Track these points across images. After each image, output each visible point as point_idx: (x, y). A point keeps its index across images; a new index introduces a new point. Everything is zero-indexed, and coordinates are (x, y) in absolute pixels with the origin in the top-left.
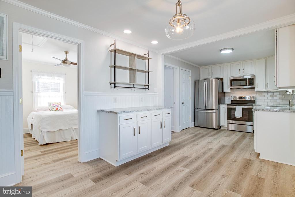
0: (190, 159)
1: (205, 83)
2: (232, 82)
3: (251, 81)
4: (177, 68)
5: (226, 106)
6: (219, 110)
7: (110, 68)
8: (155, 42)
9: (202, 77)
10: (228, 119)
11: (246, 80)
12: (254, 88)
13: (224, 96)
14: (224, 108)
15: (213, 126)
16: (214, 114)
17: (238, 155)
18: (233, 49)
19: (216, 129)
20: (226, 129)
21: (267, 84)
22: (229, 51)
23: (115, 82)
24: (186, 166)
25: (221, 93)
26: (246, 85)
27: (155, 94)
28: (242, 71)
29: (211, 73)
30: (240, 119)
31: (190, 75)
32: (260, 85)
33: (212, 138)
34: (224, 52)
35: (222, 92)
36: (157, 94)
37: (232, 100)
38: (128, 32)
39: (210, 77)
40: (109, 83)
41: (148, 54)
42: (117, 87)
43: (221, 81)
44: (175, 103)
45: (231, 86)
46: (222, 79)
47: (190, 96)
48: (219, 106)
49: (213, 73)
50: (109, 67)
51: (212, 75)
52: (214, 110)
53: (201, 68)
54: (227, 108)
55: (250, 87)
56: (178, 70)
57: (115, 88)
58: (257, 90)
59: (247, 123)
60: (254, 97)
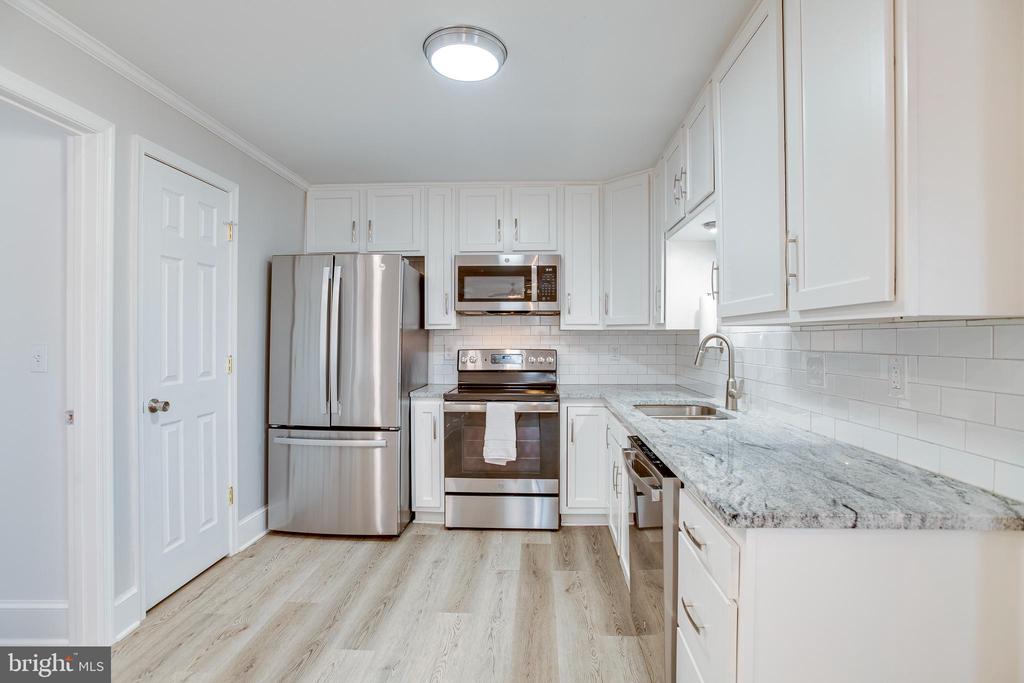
1: (327, 271)
2: (468, 280)
3: (546, 281)
5: (441, 402)
6: (405, 430)
9: (314, 244)
10: (448, 474)
11: (526, 271)
12: (558, 314)
13: (428, 351)
14: (429, 413)
15: (374, 526)
16: (378, 453)
19: (391, 538)
20: (439, 523)
21: (607, 296)
25: (412, 333)
26: (528, 298)
28: (507, 230)
29: (362, 226)
32: (580, 304)
35: (416, 327)
37: (463, 367)
39: (359, 246)
43: (413, 273)
45: (462, 298)
46: (418, 262)
47: (232, 348)
48: (406, 402)
49: (374, 227)
51: (369, 235)
52: (378, 429)
53: (313, 192)
54: (445, 413)
55: (544, 306)
56: (104, 153)
58: (568, 321)
59: (535, 486)
60: (553, 353)
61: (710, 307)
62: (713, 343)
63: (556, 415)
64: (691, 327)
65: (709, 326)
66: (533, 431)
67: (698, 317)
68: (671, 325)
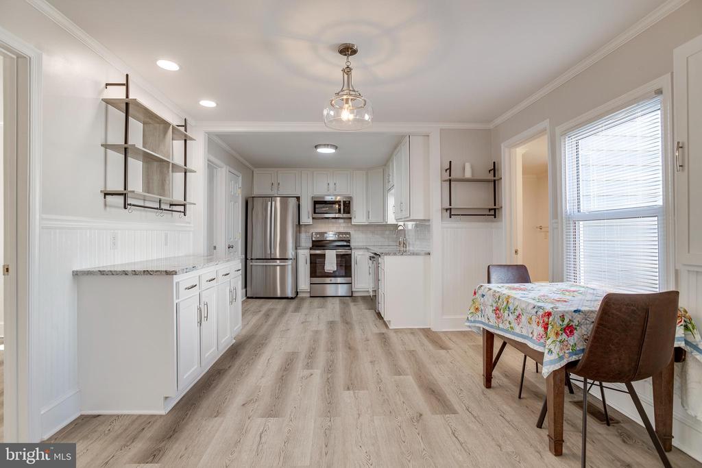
0: (302, 356)
1: (269, 203)
2: (317, 205)
3: (347, 207)
4: (220, 167)
5: (308, 250)
6: (296, 259)
7: (103, 148)
8: (208, 104)
9: (256, 192)
10: (311, 277)
11: (338, 202)
12: (351, 218)
13: (301, 233)
14: (304, 255)
17: (363, 331)
18: (336, 148)
19: (292, 298)
20: (308, 295)
21: (369, 212)
22: (329, 151)
23: (125, 192)
24: (308, 366)
26: (340, 212)
27: (188, 225)
28: (332, 185)
29: (275, 185)
30: (333, 275)
31: (240, 186)
32: (360, 215)
33: (300, 314)
34: (322, 150)
36: (192, 225)
37: (314, 239)
38: (168, 65)
39: (274, 193)
40: (101, 192)
41: (185, 126)
42: (130, 205)
43: (296, 203)
44: (215, 248)
45: (315, 213)
46: (298, 198)
47: (240, 231)
50: (102, 145)
51: (278, 188)
53: (256, 171)
54: (310, 254)
55: (345, 215)
56: (223, 173)
57: (125, 208)
58: (354, 221)
60: (349, 234)
63: (350, 255)
66: (342, 260)
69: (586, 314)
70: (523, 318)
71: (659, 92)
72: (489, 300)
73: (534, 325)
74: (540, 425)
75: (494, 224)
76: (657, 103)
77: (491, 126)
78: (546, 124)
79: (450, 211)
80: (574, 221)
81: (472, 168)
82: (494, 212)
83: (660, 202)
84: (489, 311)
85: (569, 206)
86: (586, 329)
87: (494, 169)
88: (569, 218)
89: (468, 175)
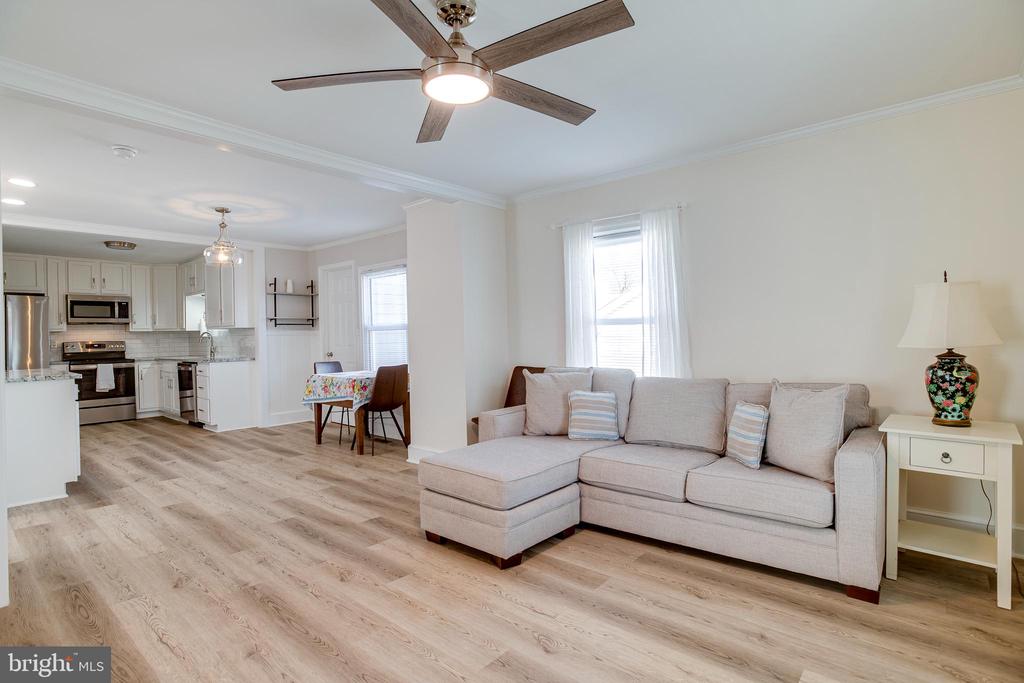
2: (76, 307)
3: (124, 310)
5: (68, 365)
11: (112, 304)
12: (128, 324)
21: (155, 317)
26: (113, 316)
28: (99, 282)
30: (110, 395)
32: (141, 319)
45: (72, 316)
49: (8, 275)
55: (120, 320)
58: (133, 328)
59: (123, 400)
60: (123, 343)
61: (204, 324)
62: (205, 335)
63: (133, 369)
64: (197, 329)
65: (204, 329)
66: (122, 377)
67: (200, 325)
68: (189, 328)
69: (372, 379)
70: (342, 387)
71: (405, 266)
72: (319, 383)
73: (347, 388)
74: (352, 449)
75: (311, 332)
76: (404, 271)
77: (310, 249)
78: (351, 262)
79: (275, 321)
80: (368, 331)
81: (293, 284)
82: (312, 322)
83: (406, 322)
84: (320, 391)
85: (366, 321)
86: (371, 388)
87: (312, 286)
88: (366, 329)
89: (290, 290)
